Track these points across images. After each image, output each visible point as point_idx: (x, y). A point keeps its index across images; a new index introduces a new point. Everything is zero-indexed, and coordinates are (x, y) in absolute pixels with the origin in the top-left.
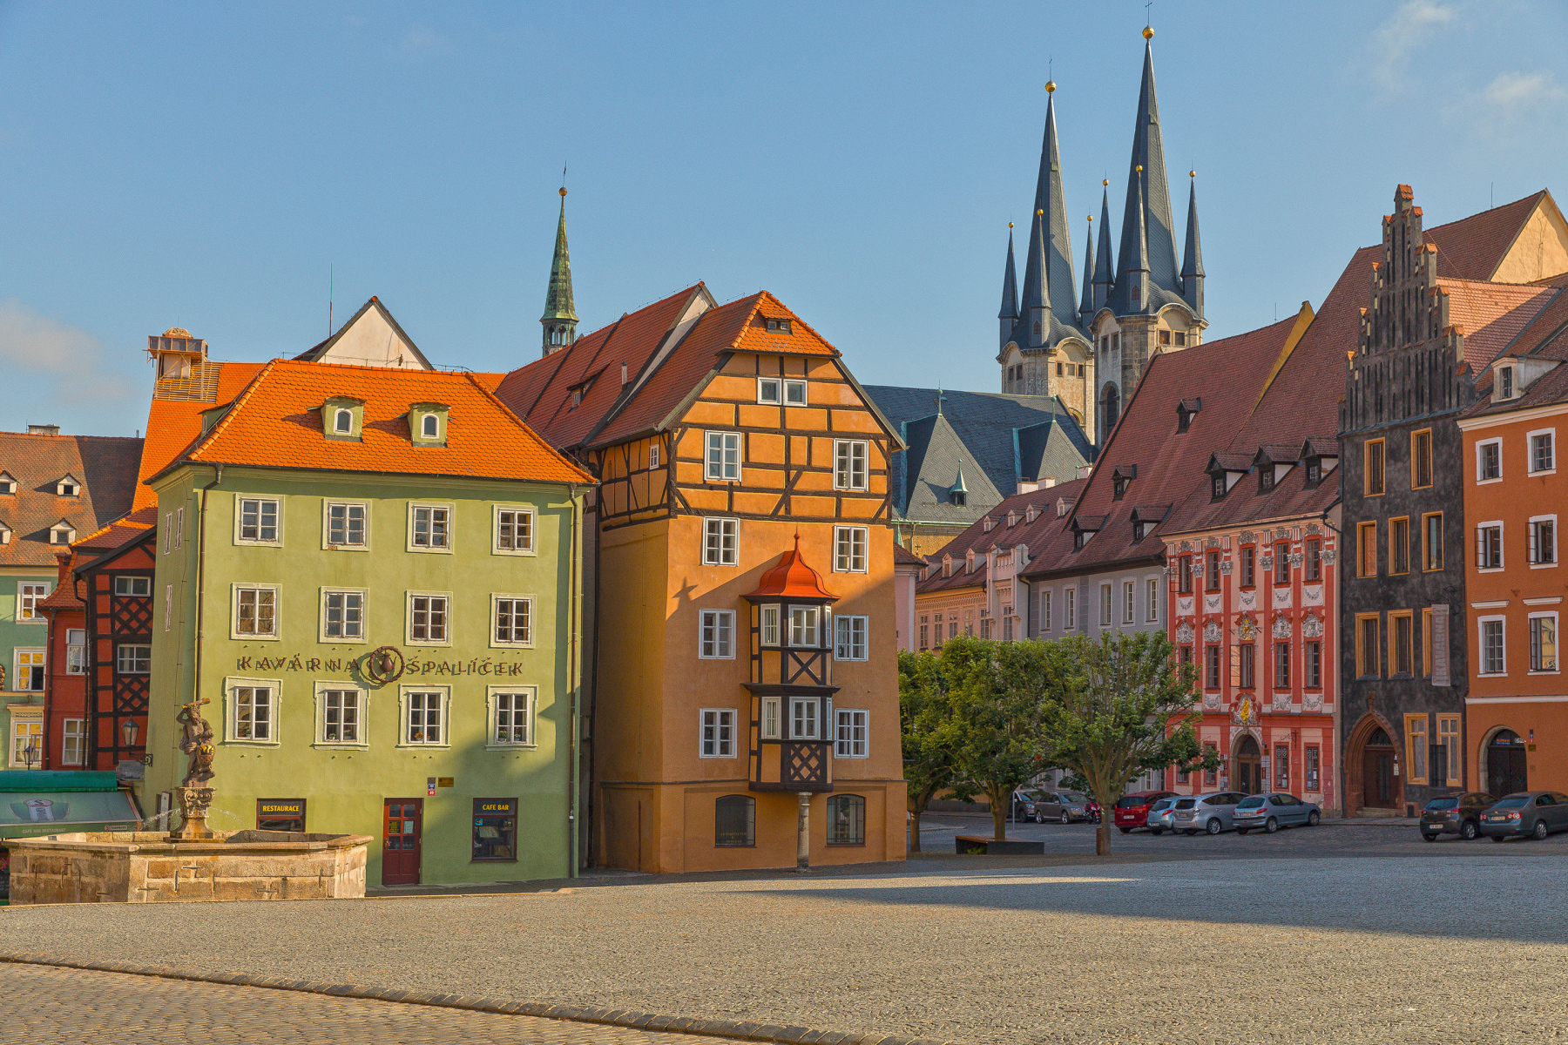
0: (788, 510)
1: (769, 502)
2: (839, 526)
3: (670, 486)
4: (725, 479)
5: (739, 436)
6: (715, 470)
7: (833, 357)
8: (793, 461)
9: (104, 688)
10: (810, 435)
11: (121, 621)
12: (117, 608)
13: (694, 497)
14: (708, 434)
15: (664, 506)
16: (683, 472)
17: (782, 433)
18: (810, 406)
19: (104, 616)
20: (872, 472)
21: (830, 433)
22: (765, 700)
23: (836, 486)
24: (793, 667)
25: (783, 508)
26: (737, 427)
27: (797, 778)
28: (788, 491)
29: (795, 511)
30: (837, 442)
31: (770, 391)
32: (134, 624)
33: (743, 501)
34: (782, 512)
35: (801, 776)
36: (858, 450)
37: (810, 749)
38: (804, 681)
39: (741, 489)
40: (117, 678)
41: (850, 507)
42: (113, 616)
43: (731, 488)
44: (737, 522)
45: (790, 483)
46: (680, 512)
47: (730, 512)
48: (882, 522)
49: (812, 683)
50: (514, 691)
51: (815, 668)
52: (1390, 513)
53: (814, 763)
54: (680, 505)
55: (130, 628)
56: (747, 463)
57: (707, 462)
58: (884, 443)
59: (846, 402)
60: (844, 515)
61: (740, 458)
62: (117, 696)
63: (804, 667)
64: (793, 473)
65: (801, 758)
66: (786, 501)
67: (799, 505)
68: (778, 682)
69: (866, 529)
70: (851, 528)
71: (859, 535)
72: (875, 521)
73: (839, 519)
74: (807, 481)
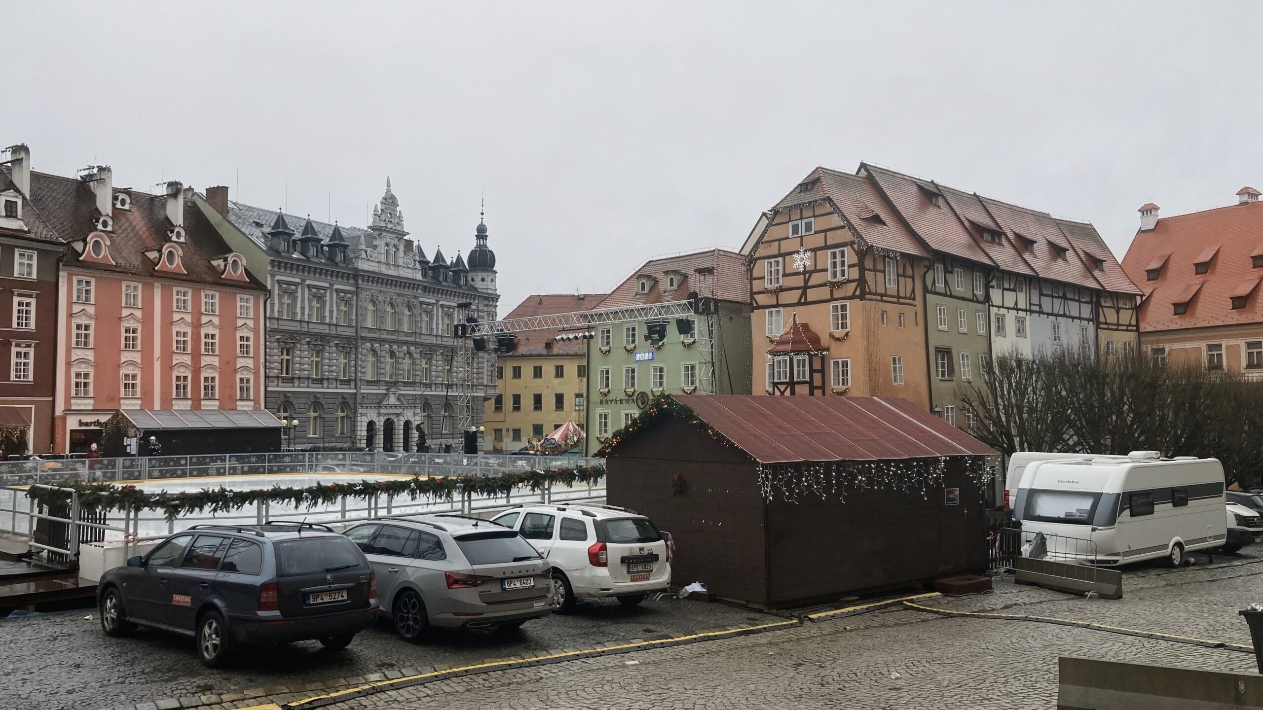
0: (806, 299)
1: (796, 295)
2: (832, 304)
4: (775, 286)
5: (780, 259)
6: (770, 281)
8: (807, 268)
10: (815, 250)
13: (761, 299)
14: (766, 261)
16: (757, 285)
20: (850, 266)
21: (826, 247)
23: (830, 278)
25: (803, 298)
26: (779, 255)
29: (809, 300)
30: (829, 252)
31: (796, 229)
36: (842, 254)
39: (782, 290)
41: (839, 291)
43: (777, 290)
44: (781, 309)
45: (806, 282)
46: (756, 308)
47: (778, 305)
48: (857, 297)
54: (756, 305)
56: (784, 275)
57: (766, 277)
58: (857, 246)
59: (833, 225)
60: (835, 296)
61: (781, 272)
64: (808, 275)
67: (812, 295)
69: (848, 303)
70: (839, 303)
71: (844, 308)
72: (853, 297)
73: (832, 299)
74: (815, 279)
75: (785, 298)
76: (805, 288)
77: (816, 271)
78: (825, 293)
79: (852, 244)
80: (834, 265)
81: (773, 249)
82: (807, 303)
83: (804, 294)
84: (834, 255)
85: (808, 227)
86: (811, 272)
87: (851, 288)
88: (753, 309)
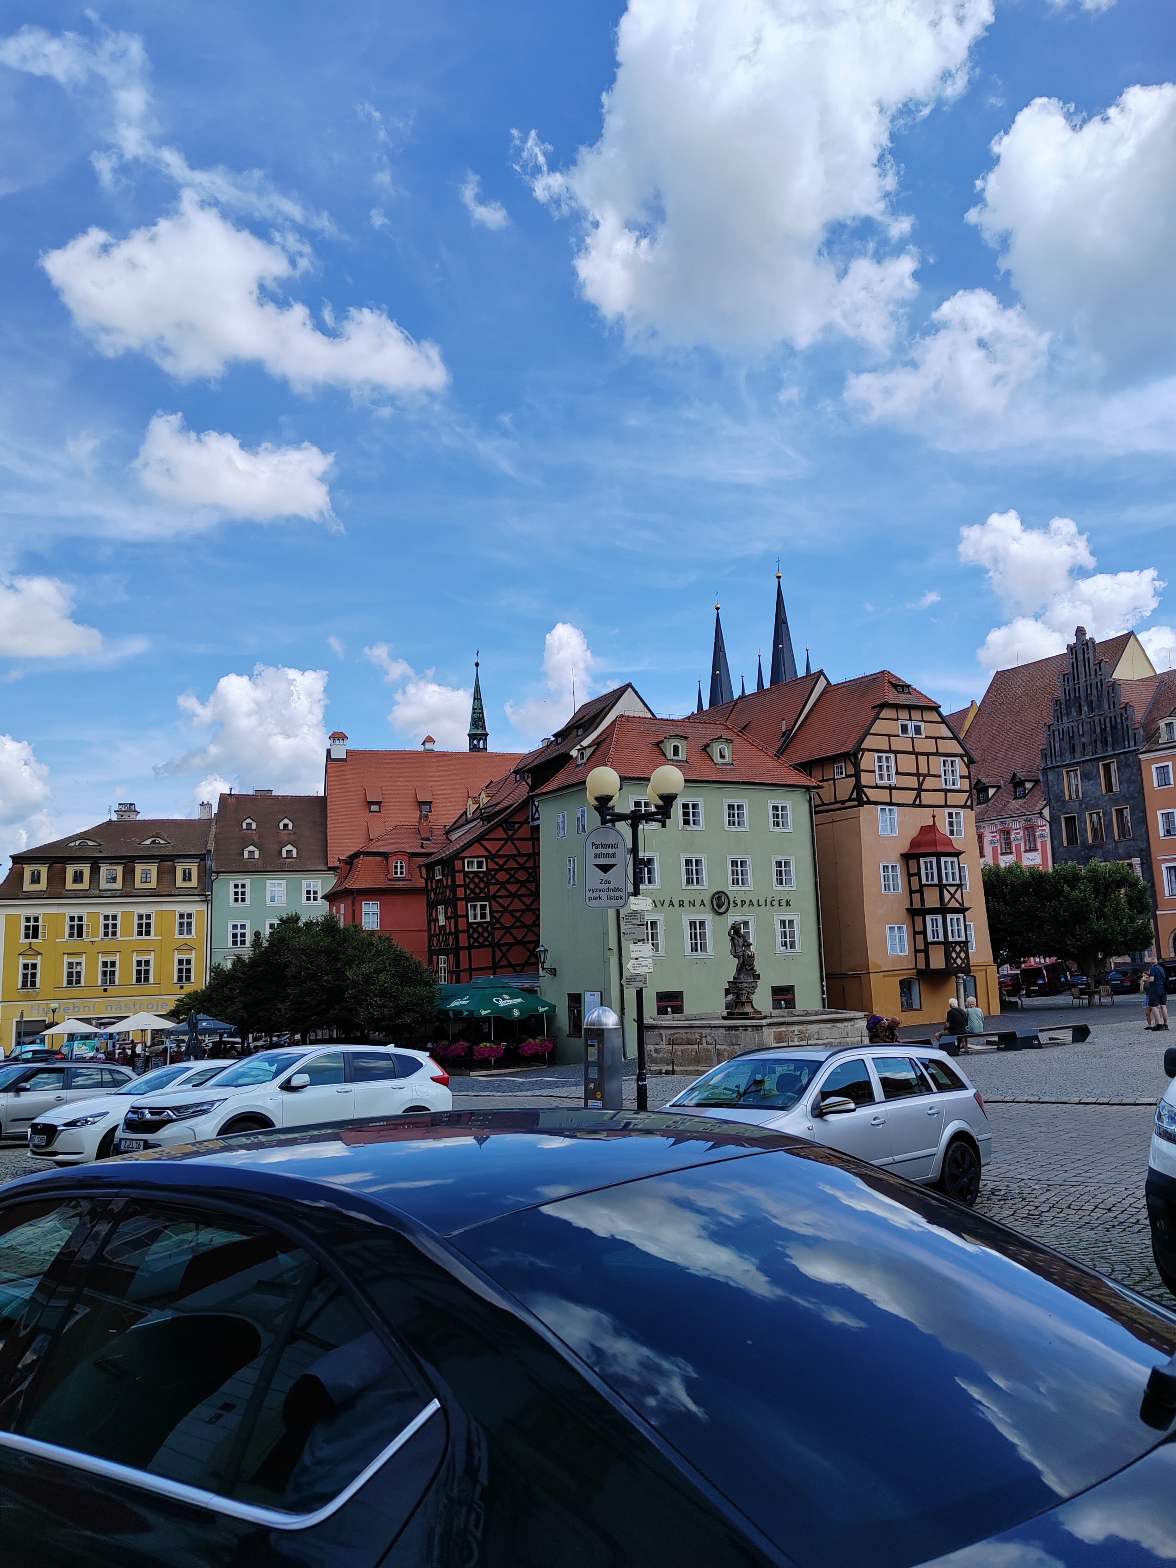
0: (920, 801)
2: (947, 810)
3: (859, 787)
4: (885, 782)
5: (892, 756)
6: (881, 776)
7: (936, 708)
8: (920, 772)
9: (462, 931)
11: (470, 889)
12: (468, 880)
13: (872, 794)
14: (876, 755)
15: (854, 800)
16: (865, 778)
17: (913, 754)
18: (927, 737)
19: (460, 886)
20: (961, 777)
21: (937, 754)
22: (928, 918)
23: (944, 787)
24: (947, 896)
25: (918, 800)
26: (890, 751)
27: (955, 965)
28: (920, 790)
29: (923, 803)
30: (942, 759)
31: (904, 729)
32: (477, 891)
33: (898, 797)
34: (917, 802)
35: (957, 964)
36: (953, 764)
37: (960, 946)
38: (954, 904)
39: (896, 788)
40: (470, 925)
42: (465, 886)
43: (890, 788)
44: (895, 808)
45: (920, 784)
46: (866, 803)
47: (890, 803)
48: (968, 807)
49: (958, 905)
50: (787, 918)
51: (958, 896)
52: (1087, 809)
53: (963, 955)
54: (865, 799)
55: (475, 893)
56: (897, 773)
57: (877, 772)
58: (965, 759)
59: (944, 735)
60: (948, 804)
61: (893, 770)
62: (470, 936)
63: (953, 896)
64: (921, 778)
65: (956, 952)
66: (918, 796)
67: (926, 798)
68: (938, 906)
69: (961, 811)
70: (954, 811)
71: (958, 815)
72: (965, 807)
73: (946, 806)
74: (929, 783)
77: (928, 774)
78: (939, 799)
79: (961, 756)
80: (946, 773)
81: (884, 743)
82: (921, 806)
84: (945, 764)
85: (918, 730)
86: (925, 776)
87: (962, 798)
88: (861, 803)
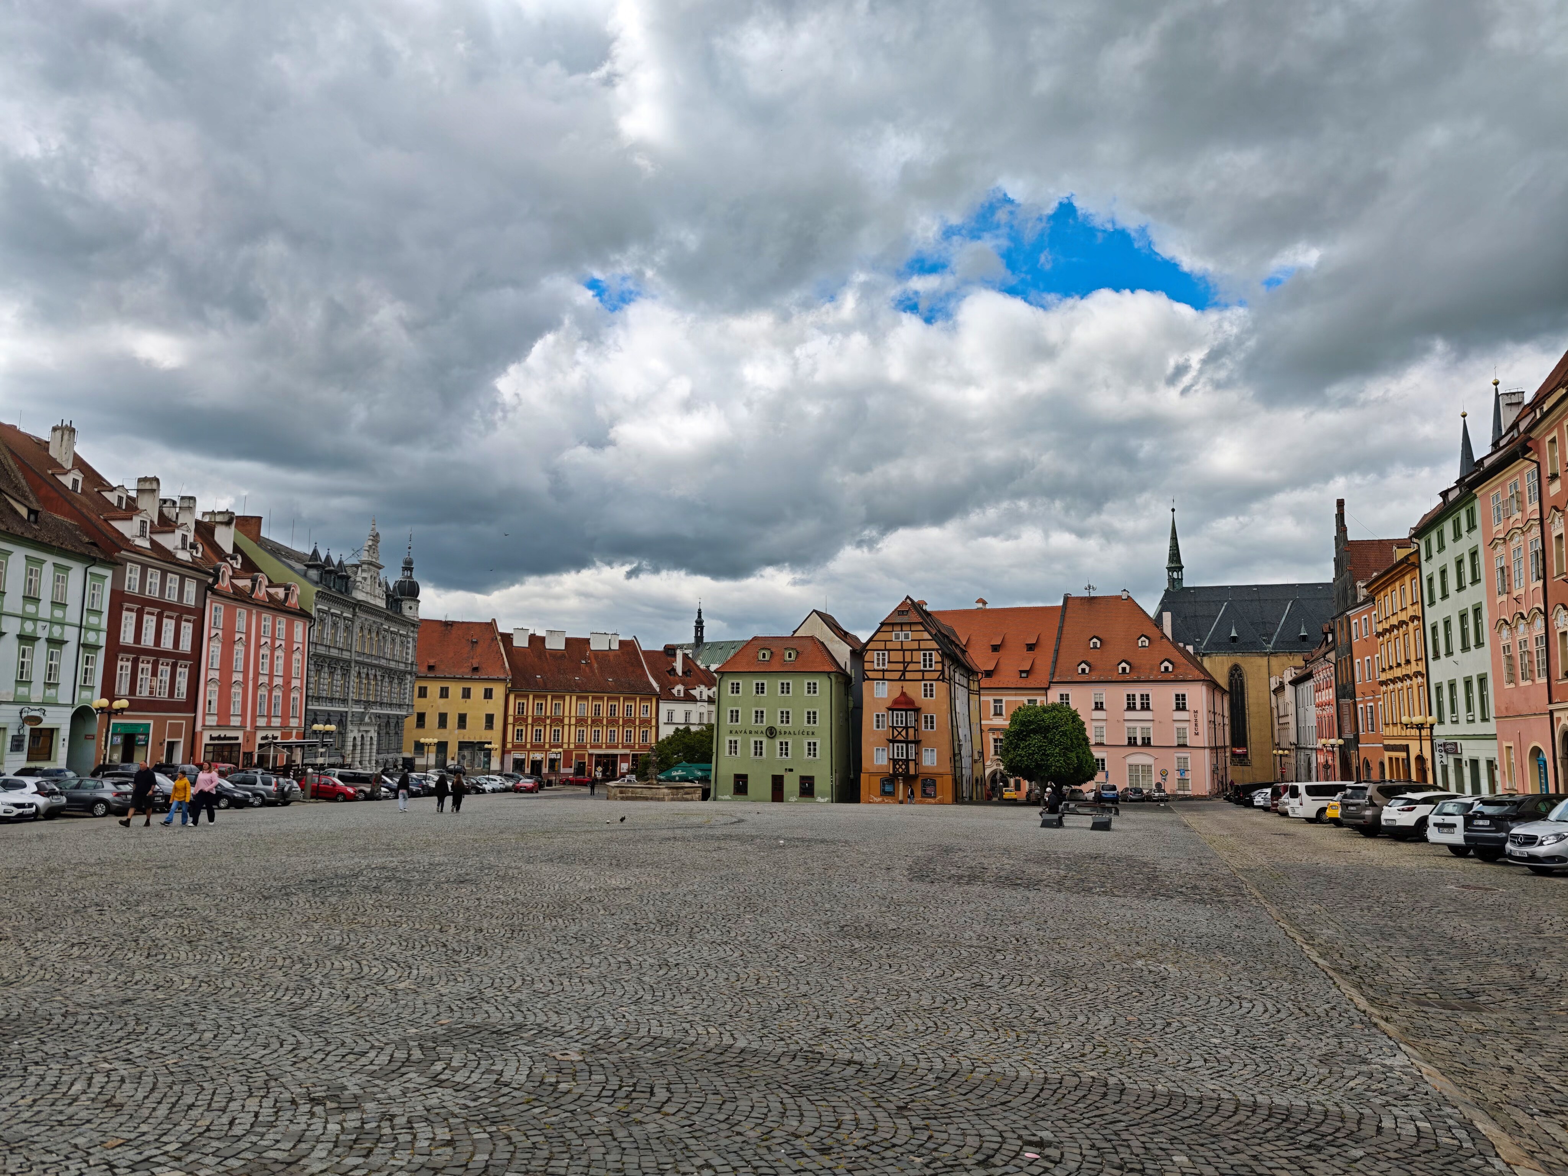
0: (904, 677)
1: (897, 675)
2: (923, 683)
3: (863, 671)
4: (881, 667)
5: (887, 653)
6: (878, 664)
8: (906, 661)
10: (912, 650)
13: (870, 674)
14: (876, 653)
16: (867, 666)
17: (902, 651)
18: (912, 640)
20: (936, 662)
21: (919, 650)
23: (922, 668)
24: (896, 733)
26: (886, 650)
29: (907, 678)
30: (922, 652)
31: (897, 637)
35: (899, 771)
36: (931, 655)
37: (903, 762)
39: (888, 671)
41: (927, 675)
43: (883, 671)
44: (887, 682)
45: (905, 668)
46: (867, 680)
47: (883, 679)
48: (940, 680)
49: (902, 738)
50: (812, 741)
53: (903, 767)
54: (866, 677)
56: (889, 662)
57: (875, 662)
58: (941, 651)
59: (925, 638)
60: (925, 678)
61: (887, 660)
63: (900, 733)
64: (906, 664)
65: (899, 765)
68: (891, 738)
69: (934, 683)
70: (928, 683)
71: (931, 685)
72: (937, 680)
73: (923, 680)
74: (911, 667)
75: (887, 675)
76: (904, 672)
77: (912, 662)
78: (919, 676)
79: (937, 650)
80: (925, 660)
81: (881, 645)
82: (905, 680)
83: (903, 674)
84: (925, 655)
85: (907, 636)
86: (909, 663)
87: (936, 675)
88: (864, 680)
